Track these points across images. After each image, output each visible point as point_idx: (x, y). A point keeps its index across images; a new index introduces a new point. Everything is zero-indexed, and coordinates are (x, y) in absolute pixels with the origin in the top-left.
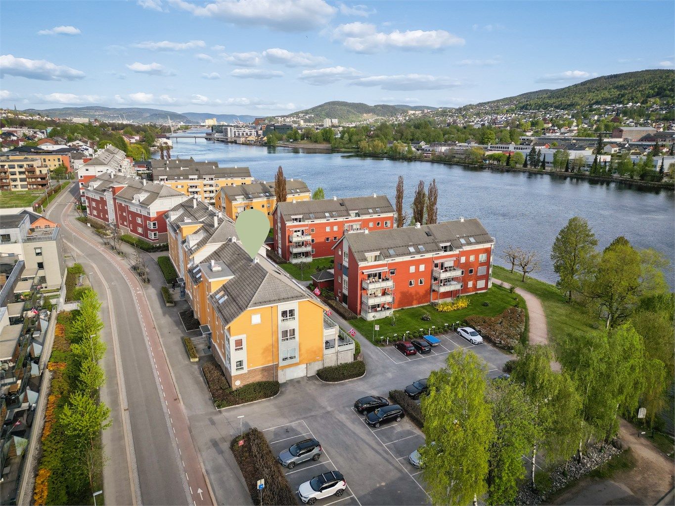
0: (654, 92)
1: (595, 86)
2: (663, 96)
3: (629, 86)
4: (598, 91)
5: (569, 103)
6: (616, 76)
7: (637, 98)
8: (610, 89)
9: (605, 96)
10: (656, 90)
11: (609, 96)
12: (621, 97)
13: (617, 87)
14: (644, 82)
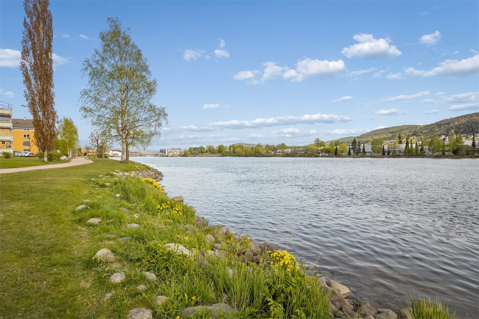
0: (412, 134)
1: (378, 132)
2: (417, 136)
3: (397, 131)
4: (380, 134)
5: (365, 140)
6: (388, 128)
7: (403, 136)
8: (386, 134)
9: (384, 137)
10: (413, 133)
11: (387, 137)
12: (394, 137)
13: (390, 132)
14: (404, 130)
